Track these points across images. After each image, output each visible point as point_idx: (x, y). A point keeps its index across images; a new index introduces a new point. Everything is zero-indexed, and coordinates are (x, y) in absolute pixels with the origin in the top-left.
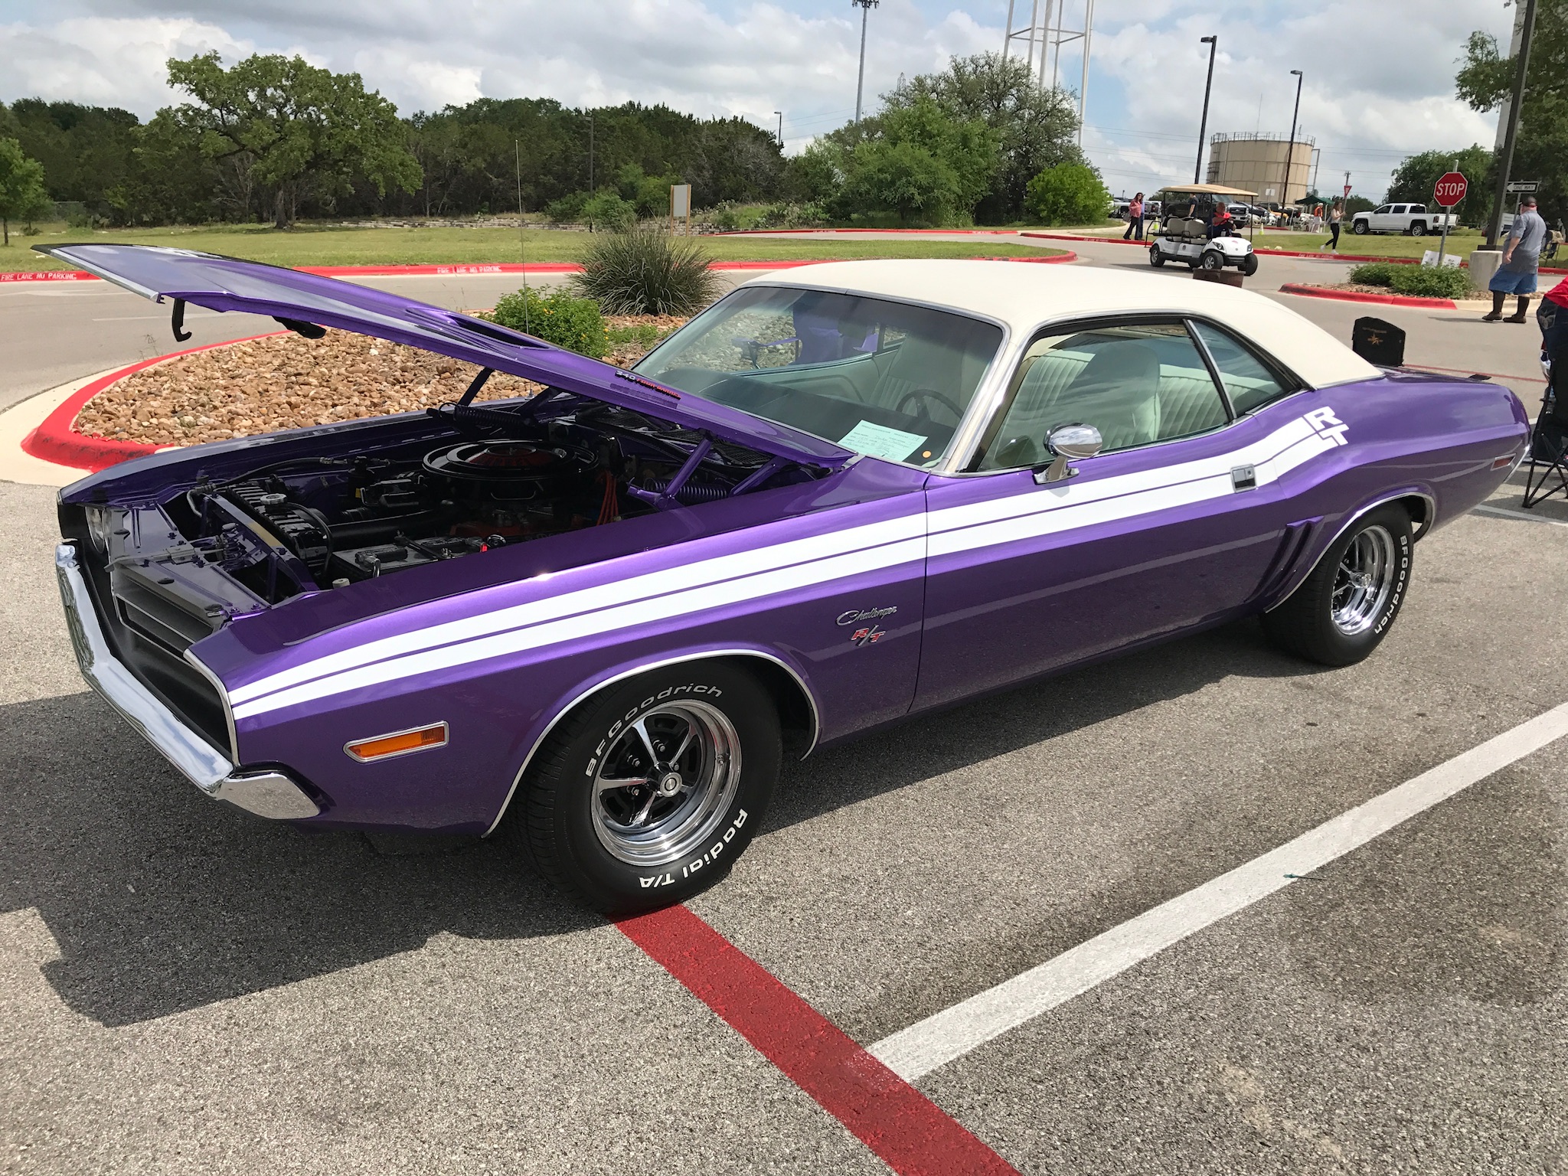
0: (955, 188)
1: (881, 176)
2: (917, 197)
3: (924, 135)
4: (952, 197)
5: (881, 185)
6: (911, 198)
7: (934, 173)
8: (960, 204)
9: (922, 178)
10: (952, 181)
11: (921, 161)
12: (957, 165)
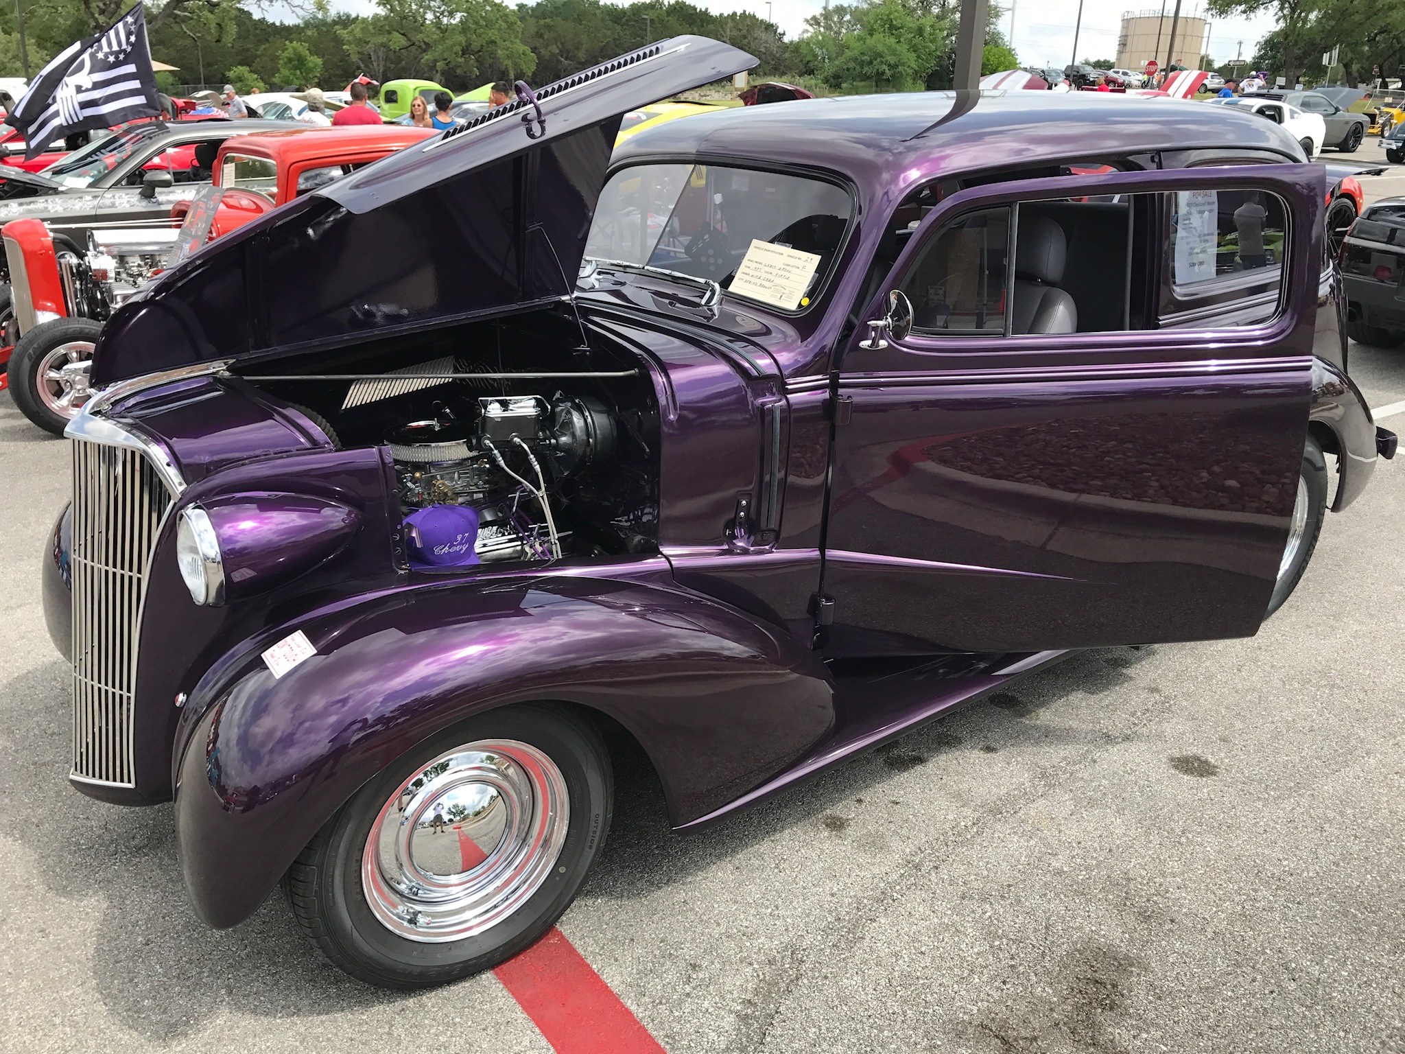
0: (914, 66)
1: (863, 58)
2: (887, 71)
3: (893, 28)
4: (910, 71)
5: (862, 64)
6: (883, 73)
7: (899, 55)
8: (916, 75)
9: (891, 59)
10: (911, 60)
11: (890, 47)
12: (914, 48)
